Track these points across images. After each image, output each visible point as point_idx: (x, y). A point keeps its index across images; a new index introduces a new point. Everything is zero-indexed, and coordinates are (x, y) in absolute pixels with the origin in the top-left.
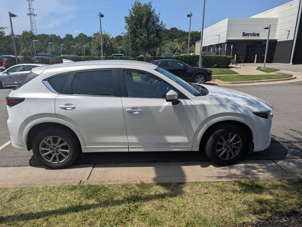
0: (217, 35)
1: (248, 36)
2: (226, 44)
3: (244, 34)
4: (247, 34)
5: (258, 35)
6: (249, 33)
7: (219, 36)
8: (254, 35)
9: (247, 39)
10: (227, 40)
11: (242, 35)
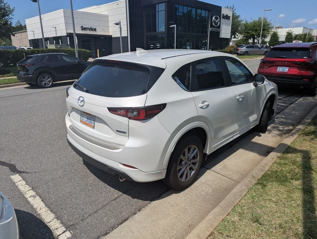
0: (52, 26)
1: (87, 30)
2: (68, 38)
3: (83, 28)
4: (85, 28)
5: (95, 30)
6: (87, 27)
7: (55, 28)
8: (91, 29)
9: (86, 33)
10: (67, 33)
11: (81, 29)
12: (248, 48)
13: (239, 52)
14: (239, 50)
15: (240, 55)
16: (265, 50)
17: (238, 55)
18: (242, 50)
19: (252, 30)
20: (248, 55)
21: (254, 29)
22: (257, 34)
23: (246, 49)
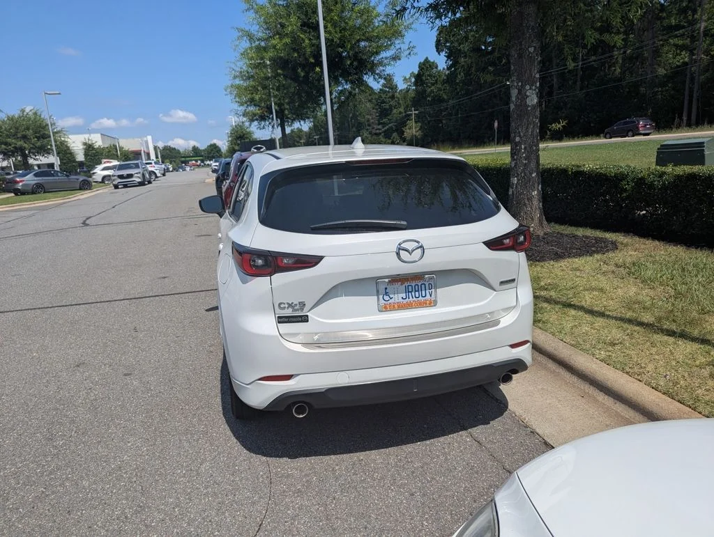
12: (39, 177)
13: (19, 186)
14: (18, 182)
15: (23, 193)
16: (81, 179)
17: (16, 194)
18: (27, 182)
19: (15, 136)
20: (45, 192)
21: (19, 135)
22: (32, 146)
23: (36, 179)
